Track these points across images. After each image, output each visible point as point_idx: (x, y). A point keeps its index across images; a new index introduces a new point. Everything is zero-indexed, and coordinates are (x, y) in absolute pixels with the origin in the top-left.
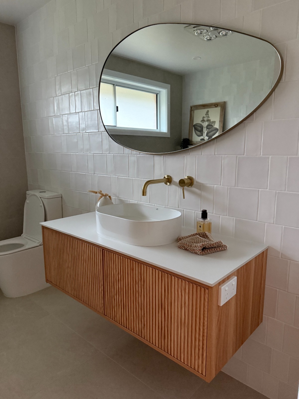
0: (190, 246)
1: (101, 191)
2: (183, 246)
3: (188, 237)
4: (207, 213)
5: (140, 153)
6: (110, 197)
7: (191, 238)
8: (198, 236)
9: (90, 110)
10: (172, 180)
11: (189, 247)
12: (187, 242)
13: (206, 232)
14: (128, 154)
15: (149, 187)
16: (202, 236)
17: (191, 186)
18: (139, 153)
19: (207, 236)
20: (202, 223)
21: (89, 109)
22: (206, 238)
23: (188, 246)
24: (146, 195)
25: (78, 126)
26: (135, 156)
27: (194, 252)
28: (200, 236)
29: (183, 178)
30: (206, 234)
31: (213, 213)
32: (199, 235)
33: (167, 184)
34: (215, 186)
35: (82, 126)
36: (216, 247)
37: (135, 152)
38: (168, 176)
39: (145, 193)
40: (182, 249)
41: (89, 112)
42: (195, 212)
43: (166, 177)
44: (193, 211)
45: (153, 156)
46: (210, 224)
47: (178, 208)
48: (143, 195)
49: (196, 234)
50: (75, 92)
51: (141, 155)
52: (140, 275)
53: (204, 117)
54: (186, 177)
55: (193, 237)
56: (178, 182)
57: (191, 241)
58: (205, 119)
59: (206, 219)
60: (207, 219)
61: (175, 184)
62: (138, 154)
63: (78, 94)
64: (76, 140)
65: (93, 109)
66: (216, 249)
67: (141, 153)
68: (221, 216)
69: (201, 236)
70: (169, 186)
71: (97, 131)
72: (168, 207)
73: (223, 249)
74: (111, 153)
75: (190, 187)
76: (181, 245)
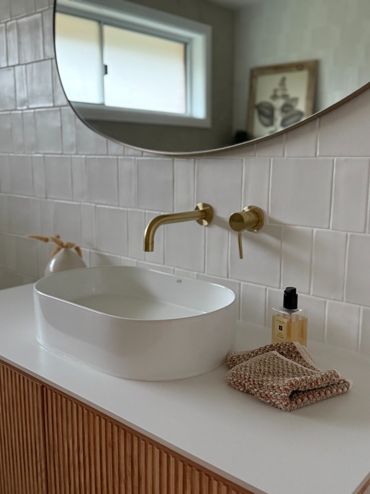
0: (259, 384)
1: (58, 237)
2: (240, 383)
3: (252, 355)
4: (296, 296)
5: (143, 152)
6: (77, 249)
7: (259, 357)
8: (275, 352)
9: (37, 59)
10: (213, 213)
11: (256, 388)
12: (250, 371)
13: (296, 344)
14: (118, 155)
15: (162, 230)
16: (285, 352)
17: (258, 229)
18: (140, 153)
19: (298, 353)
20: (286, 321)
21: (35, 58)
22: (295, 357)
23: (254, 384)
24: (152, 250)
25: (12, 95)
26: (131, 159)
27: (269, 401)
28: (280, 353)
29: (238, 211)
30: (295, 347)
31: (309, 294)
32: (278, 351)
33: (201, 223)
34: (315, 230)
35: (22, 95)
36: (324, 388)
37: (132, 150)
38: (204, 205)
39: (150, 246)
40: (239, 390)
41: (35, 64)
42: (266, 289)
43: (201, 208)
44: (261, 286)
45: (170, 159)
46: (303, 322)
47: (226, 279)
48: (147, 249)
49: (272, 348)
50: (6, 23)
51: (146, 156)
52: (130, 463)
53: (276, 90)
54: (246, 209)
55: (263, 356)
56: (228, 220)
57: (260, 370)
58: (279, 93)
59: (294, 312)
60: (298, 310)
61: (221, 223)
62: (138, 156)
63: (12, 26)
64: (8, 126)
65: (42, 58)
66: (323, 394)
67: (144, 154)
68: (328, 301)
69: (282, 354)
70: (207, 228)
71: (52, 105)
72: (205, 275)
73: (340, 391)
74: (81, 153)
75: (256, 231)
76: (235, 380)
